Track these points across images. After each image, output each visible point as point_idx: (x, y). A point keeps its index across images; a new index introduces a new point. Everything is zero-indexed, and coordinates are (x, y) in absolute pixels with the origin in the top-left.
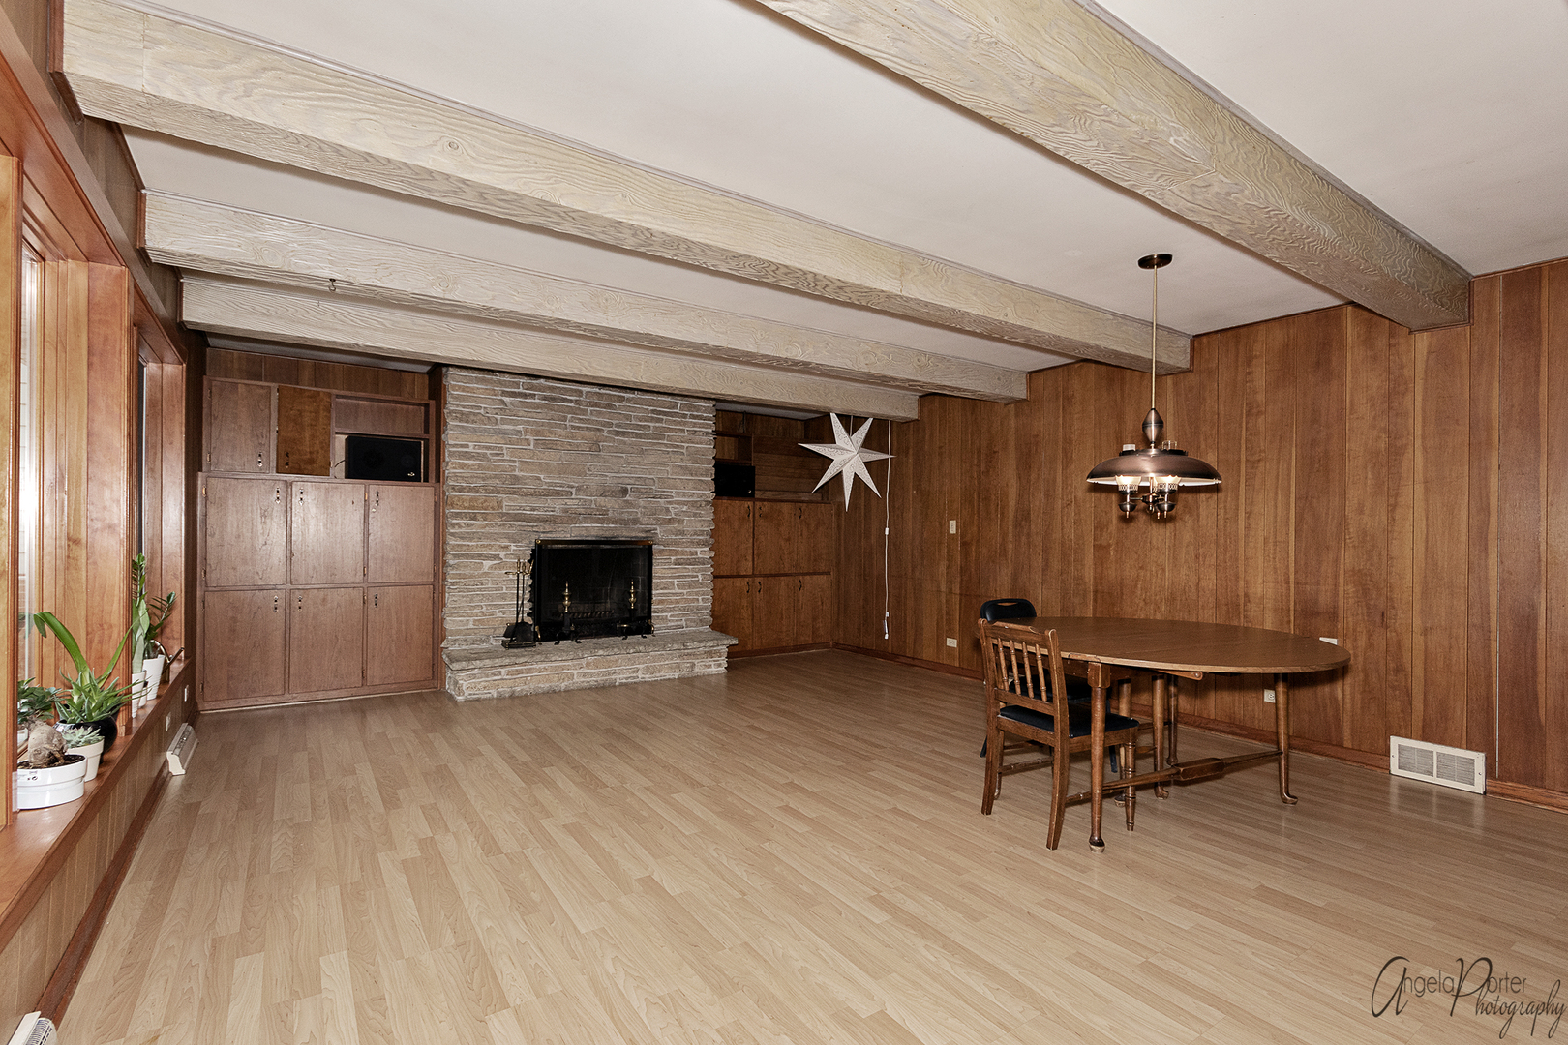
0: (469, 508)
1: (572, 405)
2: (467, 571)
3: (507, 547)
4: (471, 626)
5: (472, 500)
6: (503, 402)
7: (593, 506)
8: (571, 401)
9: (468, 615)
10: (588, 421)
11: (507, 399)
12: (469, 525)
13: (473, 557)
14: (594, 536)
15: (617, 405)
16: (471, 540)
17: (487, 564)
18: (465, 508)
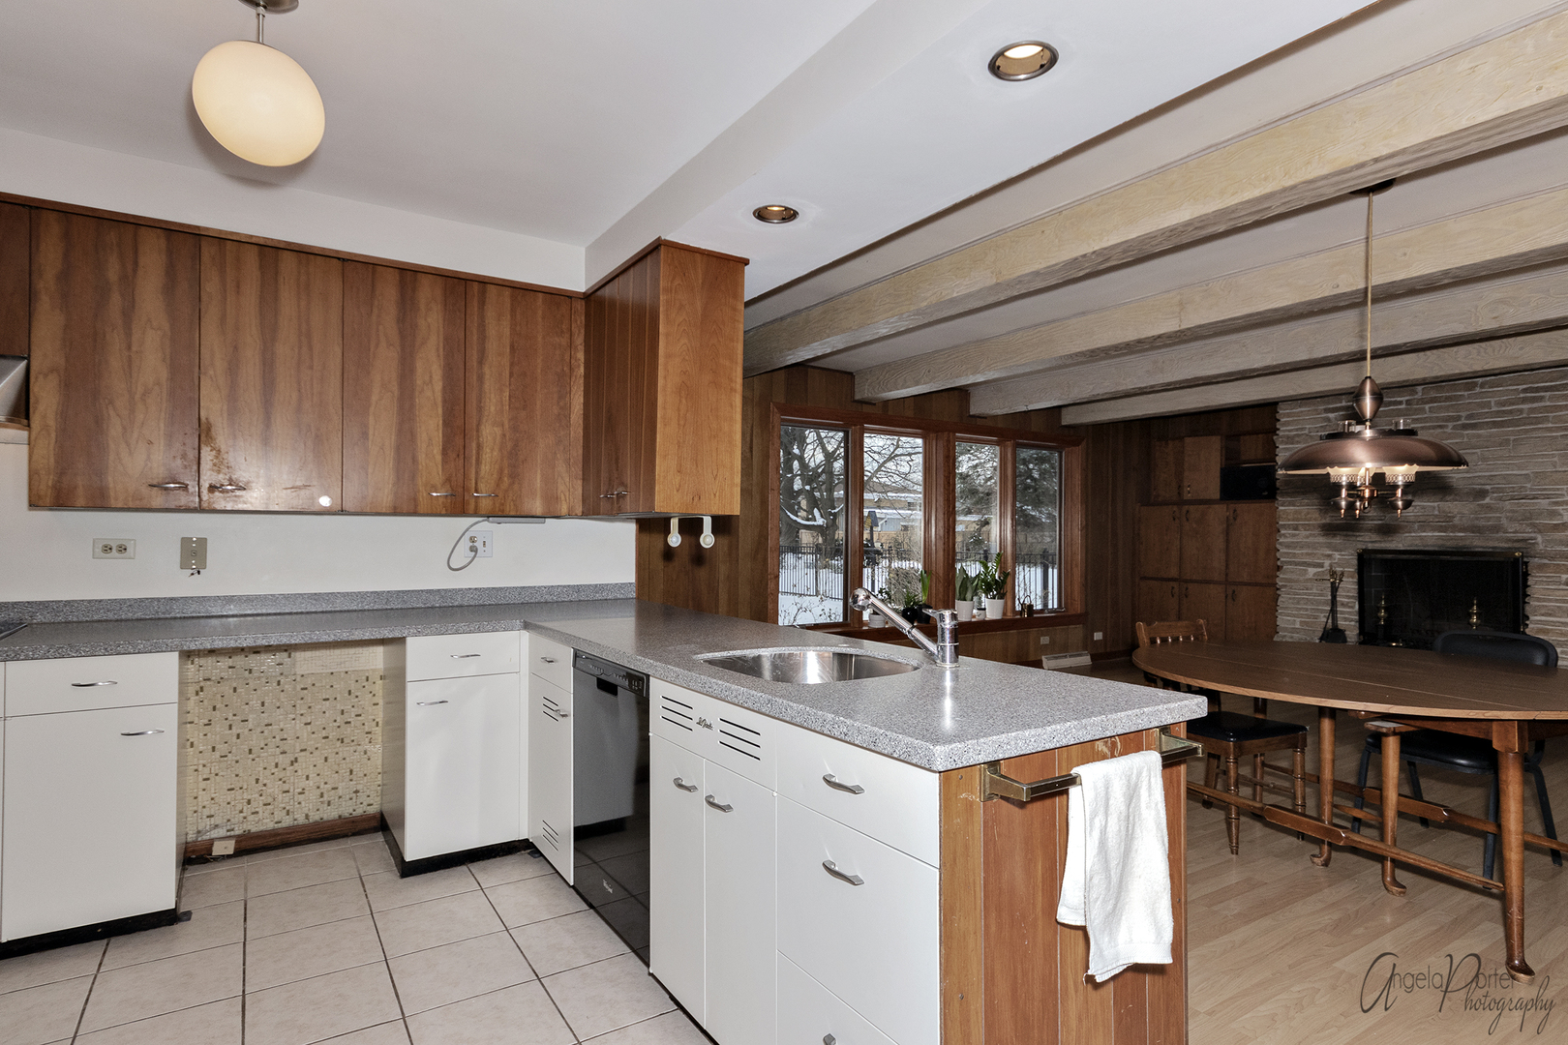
0: (1293, 520)
1: (1403, 406)
2: (1294, 577)
3: (1329, 556)
4: (1298, 626)
5: (1296, 512)
6: (1328, 420)
7: (1436, 513)
8: (1400, 403)
9: (1294, 616)
10: (1430, 419)
11: (1331, 415)
12: (1294, 536)
13: (1297, 564)
14: (1433, 546)
15: (1466, 393)
16: (1295, 548)
17: (1312, 571)
18: (1289, 520)
